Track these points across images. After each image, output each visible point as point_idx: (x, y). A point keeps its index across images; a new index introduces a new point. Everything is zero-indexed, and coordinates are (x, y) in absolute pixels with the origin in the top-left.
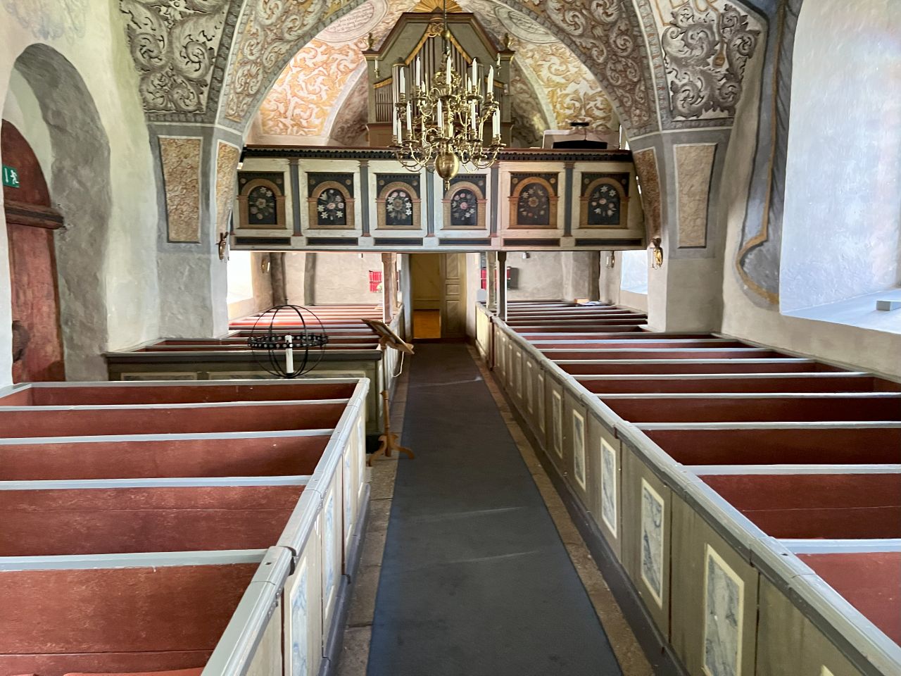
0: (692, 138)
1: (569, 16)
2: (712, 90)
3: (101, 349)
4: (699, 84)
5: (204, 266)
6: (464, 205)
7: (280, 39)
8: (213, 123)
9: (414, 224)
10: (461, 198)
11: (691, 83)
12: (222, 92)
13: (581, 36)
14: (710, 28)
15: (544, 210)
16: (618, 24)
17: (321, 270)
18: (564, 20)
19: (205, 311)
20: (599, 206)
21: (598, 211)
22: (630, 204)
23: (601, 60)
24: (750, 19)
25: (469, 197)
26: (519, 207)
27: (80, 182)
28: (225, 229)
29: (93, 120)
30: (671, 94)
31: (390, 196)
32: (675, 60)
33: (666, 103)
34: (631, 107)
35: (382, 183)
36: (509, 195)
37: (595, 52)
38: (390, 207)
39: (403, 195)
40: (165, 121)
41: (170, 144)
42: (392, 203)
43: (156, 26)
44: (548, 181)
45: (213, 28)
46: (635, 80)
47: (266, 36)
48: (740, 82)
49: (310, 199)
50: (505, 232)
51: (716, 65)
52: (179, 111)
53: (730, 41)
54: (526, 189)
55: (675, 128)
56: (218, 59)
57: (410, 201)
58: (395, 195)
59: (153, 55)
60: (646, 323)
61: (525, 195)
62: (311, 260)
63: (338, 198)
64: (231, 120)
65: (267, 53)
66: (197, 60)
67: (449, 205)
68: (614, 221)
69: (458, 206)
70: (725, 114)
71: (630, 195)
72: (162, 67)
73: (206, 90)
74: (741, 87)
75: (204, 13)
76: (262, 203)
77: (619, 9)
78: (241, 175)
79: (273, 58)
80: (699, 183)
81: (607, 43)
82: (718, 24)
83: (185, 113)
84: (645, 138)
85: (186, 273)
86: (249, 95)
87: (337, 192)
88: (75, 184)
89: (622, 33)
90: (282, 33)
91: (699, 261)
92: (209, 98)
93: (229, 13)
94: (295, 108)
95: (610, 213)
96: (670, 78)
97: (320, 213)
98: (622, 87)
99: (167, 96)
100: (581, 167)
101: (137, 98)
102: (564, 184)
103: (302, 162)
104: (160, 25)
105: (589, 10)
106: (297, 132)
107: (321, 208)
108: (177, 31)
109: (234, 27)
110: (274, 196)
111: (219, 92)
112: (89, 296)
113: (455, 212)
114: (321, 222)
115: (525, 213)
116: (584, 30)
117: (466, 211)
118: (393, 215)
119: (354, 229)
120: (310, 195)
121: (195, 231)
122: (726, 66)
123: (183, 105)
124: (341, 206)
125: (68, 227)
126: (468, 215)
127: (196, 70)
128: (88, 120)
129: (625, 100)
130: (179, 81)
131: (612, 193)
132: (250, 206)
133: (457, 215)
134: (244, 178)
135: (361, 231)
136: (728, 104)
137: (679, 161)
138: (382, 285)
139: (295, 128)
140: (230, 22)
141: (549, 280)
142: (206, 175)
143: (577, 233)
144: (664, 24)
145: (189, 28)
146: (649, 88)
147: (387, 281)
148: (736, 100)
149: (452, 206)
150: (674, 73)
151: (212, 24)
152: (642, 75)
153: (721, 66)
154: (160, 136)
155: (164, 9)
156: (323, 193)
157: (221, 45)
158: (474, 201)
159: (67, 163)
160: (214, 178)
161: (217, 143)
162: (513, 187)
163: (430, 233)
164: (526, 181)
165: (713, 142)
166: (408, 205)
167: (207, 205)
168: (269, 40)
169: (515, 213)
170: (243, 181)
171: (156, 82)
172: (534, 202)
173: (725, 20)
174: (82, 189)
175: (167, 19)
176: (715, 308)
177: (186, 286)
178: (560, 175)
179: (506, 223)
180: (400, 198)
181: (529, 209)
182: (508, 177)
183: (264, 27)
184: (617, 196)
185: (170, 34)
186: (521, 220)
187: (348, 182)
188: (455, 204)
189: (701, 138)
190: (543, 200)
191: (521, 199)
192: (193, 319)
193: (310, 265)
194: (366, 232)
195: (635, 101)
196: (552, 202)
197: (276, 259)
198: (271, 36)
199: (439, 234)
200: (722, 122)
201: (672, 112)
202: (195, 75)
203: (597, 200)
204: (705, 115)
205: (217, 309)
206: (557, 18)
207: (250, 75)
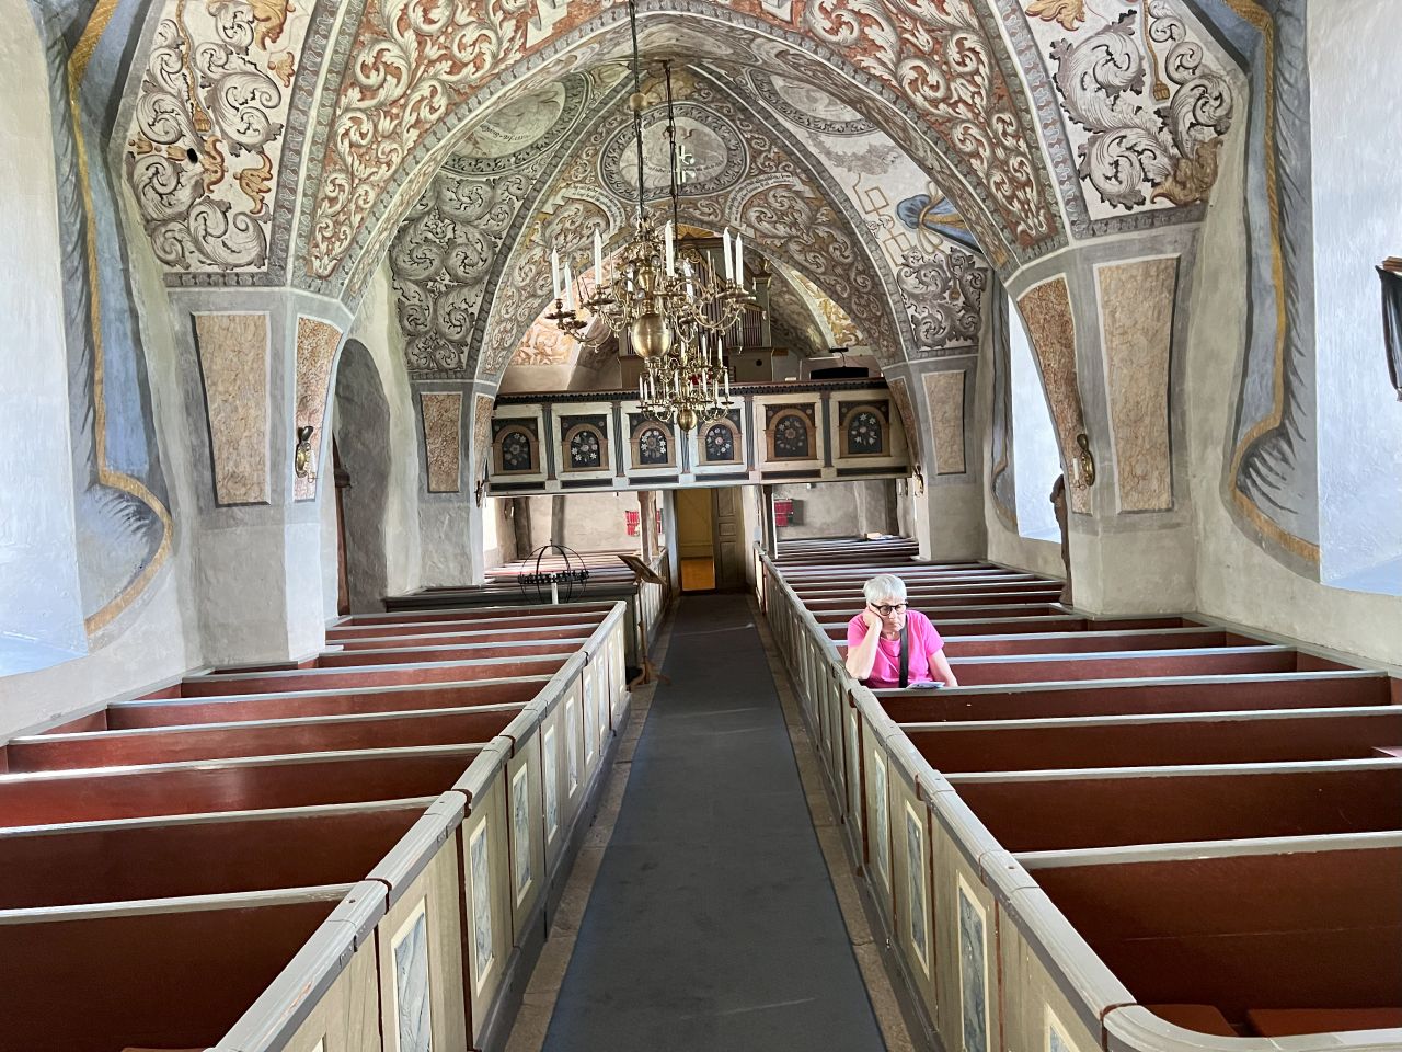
0: (938, 367)
1: (810, 256)
2: (953, 321)
3: (381, 594)
4: (939, 316)
5: (464, 514)
6: (719, 441)
7: (534, 295)
8: (473, 378)
9: (669, 461)
10: (715, 434)
11: (930, 316)
12: (481, 351)
13: (824, 274)
14: (941, 267)
15: (803, 441)
16: (856, 265)
17: (571, 513)
18: (806, 260)
19: (464, 558)
20: (859, 434)
21: (858, 439)
22: (891, 430)
23: (845, 295)
24: (975, 258)
25: (723, 431)
26: (776, 439)
27: (363, 444)
28: (481, 478)
29: (377, 390)
30: (913, 326)
31: (643, 435)
32: (911, 295)
33: (909, 336)
34: (878, 338)
35: (635, 423)
36: (765, 428)
37: (838, 288)
38: (644, 447)
39: (656, 433)
40: (427, 379)
41: (431, 399)
42: (645, 442)
43: (423, 297)
44: (805, 412)
45: (475, 299)
46: (879, 314)
47: (521, 296)
48: (978, 313)
49: (564, 443)
50: (762, 465)
51: (952, 298)
52: (441, 370)
53: (962, 277)
54: (781, 421)
55: (921, 358)
56: (478, 323)
57: (664, 439)
58: (648, 434)
59: (419, 322)
60: (918, 554)
61: (782, 427)
62: (558, 502)
63: (592, 441)
64: (487, 374)
65: (521, 310)
66: (458, 324)
67: (704, 441)
68: (876, 449)
69: (713, 441)
70: (969, 343)
71: (891, 421)
72: (426, 333)
73: (466, 350)
74: (980, 318)
75: (466, 284)
76: (516, 449)
77: (854, 253)
78: (495, 422)
79: (526, 313)
80: (952, 410)
81: (848, 280)
82: (948, 264)
83: (446, 371)
84: (896, 368)
85: (446, 522)
86: (504, 349)
87: (591, 434)
88: (360, 446)
89: (859, 273)
90: (535, 291)
91: (958, 487)
92: (470, 357)
93: (489, 282)
94: (538, 336)
95: (871, 441)
96: (911, 312)
97: (574, 456)
98: (869, 320)
99: (431, 357)
100: (837, 397)
101: (403, 360)
102: (821, 414)
103: (555, 406)
104: (427, 297)
105: (827, 252)
106: (541, 361)
107: (575, 451)
108: (442, 301)
109: (493, 294)
110: (528, 442)
111: (478, 350)
112: (371, 546)
113: (711, 447)
114: (575, 465)
115: (782, 445)
116: (826, 269)
117: (721, 446)
118: (647, 454)
119: (608, 470)
120: (563, 439)
121: (455, 481)
122: (962, 299)
123: (444, 364)
124: (595, 448)
125: (352, 485)
126: (723, 450)
127: (458, 333)
128: (372, 390)
129: (873, 332)
130: (442, 343)
131: (872, 421)
132: (504, 453)
133: (712, 450)
134: (497, 424)
135: (615, 472)
136: (970, 334)
137: (929, 389)
138: (639, 528)
139: (539, 357)
140: (489, 290)
141: (840, 513)
142: (466, 427)
143: (838, 463)
144: (896, 265)
145: (452, 298)
146: (891, 322)
147: (644, 521)
148: (977, 329)
149: (707, 442)
150: (913, 307)
151: (473, 293)
152: (884, 309)
153: (957, 299)
154: (423, 393)
155: (431, 283)
156: (577, 436)
157: (481, 309)
158: (728, 435)
159: (352, 428)
160: (473, 431)
161: (476, 395)
162: (768, 420)
163: (686, 470)
164: (781, 414)
165: (960, 369)
166: (662, 443)
167: (467, 456)
168: (523, 298)
169: (772, 447)
170: (497, 428)
171: (421, 345)
172: (791, 434)
173: (954, 261)
174: (365, 450)
175: (433, 292)
176: (979, 535)
177: (446, 535)
178: (816, 406)
179: (764, 456)
180: (654, 437)
181: (786, 441)
182: (763, 409)
183: (518, 289)
184: (877, 422)
185: (435, 303)
186: (779, 453)
187: (601, 424)
188: (709, 440)
189: (948, 366)
190: (801, 431)
191: (777, 431)
192: (453, 567)
193: (558, 507)
194: (620, 472)
195: (881, 333)
196: (810, 433)
197: (520, 504)
198: (525, 294)
199: (695, 470)
200: (968, 349)
201: (916, 343)
202: (457, 337)
203: (857, 429)
204: (949, 345)
205: (475, 558)
206: (799, 258)
207: (505, 331)
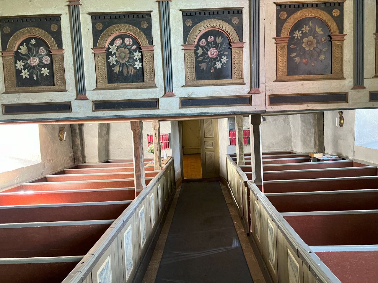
6: (213, 52)
9: (145, 80)
10: (208, 43)
25: (219, 40)
26: (290, 51)
31: (112, 43)
35: (100, 26)
36: (275, 35)
38: (112, 60)
39: (128, 41)
42: (115, 54)
44: (330, 13)
49: (5, 54)
50: (271, 85)
54: (298, 26)
58: (118, 42)
61: (298, 34)
63: (42, 50)
67: (192, 52)
69: (205, 54)
87: (41, 42)
97: (19, 72)
102: (352, 16)
107: (20, 65)
113: (201, 62)
114: (21, 83)
115: (297, 59)
117: (216, 59)
118: (117, 69)
119: (65, 90)
124: (46, 60)
126: (218, 65)
133: (203, 66)
135: (75, 93)
143: (372, 84)
149: (196, 54)
156: (22, 44)
158: (226, 45)
162: (280, 23)
163: (169, 91)
164: (299, 15)
166: (137, 55)
169: (283, 61)
172: (310, 43)
179: (272, 73)
180: (125, 46)
181: (303, 53)
182: (274, 10)
187: (54, 28)
188: (200, 51)
190: (324, 39)
191: (291, 39)
194: (81, 94)
196: (336, 43)
197: (75, 130)
199: (181, 92)
